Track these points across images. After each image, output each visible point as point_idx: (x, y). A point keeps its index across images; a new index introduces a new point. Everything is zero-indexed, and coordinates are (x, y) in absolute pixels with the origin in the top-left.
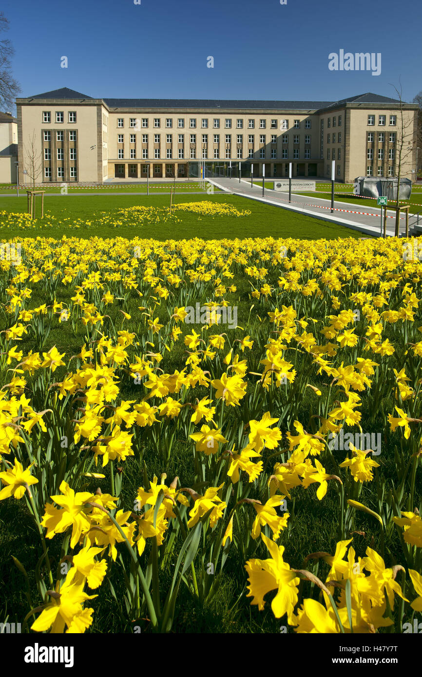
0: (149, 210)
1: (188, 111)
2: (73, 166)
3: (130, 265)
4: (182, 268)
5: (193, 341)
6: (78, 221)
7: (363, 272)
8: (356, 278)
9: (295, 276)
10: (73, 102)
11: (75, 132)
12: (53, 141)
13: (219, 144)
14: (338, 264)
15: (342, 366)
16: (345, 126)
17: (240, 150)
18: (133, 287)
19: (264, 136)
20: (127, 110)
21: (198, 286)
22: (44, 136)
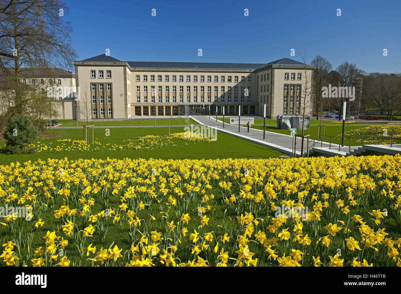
0: (157, 138)
1: (179, 70)
2: (110, 108)
3: (150, 180)
4: (181, 182)
5: (195, 237)
6: (114, 146)
7: (287, 185)
8: (283, 188)
9: (248, 188)
10: (109, 64)
11: (110, 85)
12: (97, 91)
13: (197, 93)
14: (273, 179)
15: (284, 256)
16: (272, 80)
17: (210, 97)
18: (154, 197)
19: (224, 87)
20: (141, 69)
21: (192, 195)
22: (92, 87)
